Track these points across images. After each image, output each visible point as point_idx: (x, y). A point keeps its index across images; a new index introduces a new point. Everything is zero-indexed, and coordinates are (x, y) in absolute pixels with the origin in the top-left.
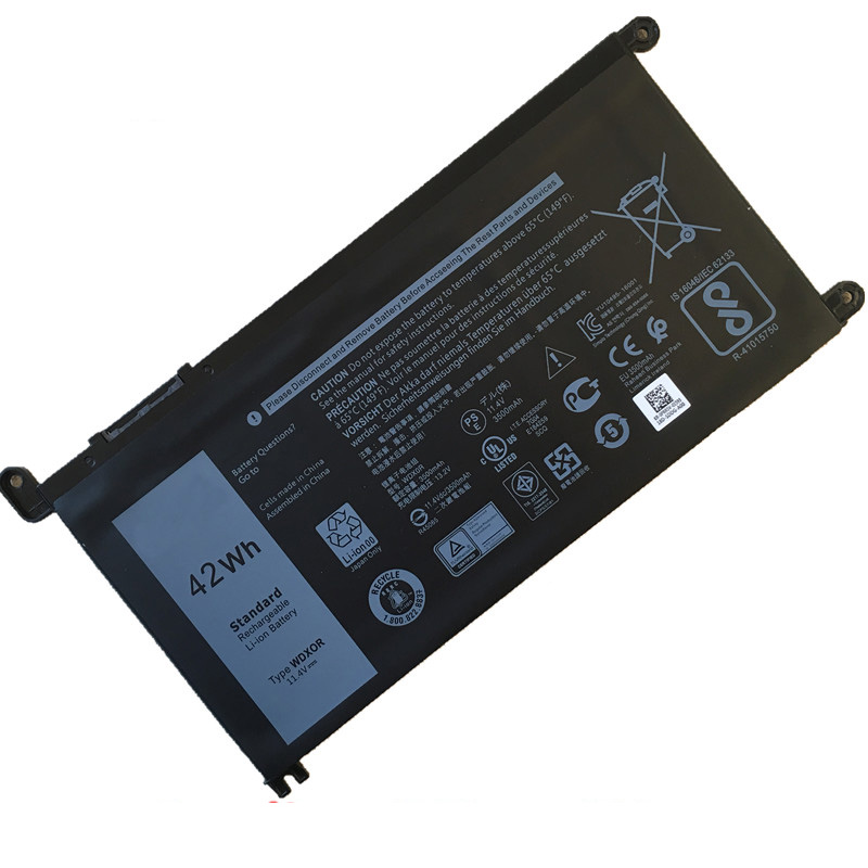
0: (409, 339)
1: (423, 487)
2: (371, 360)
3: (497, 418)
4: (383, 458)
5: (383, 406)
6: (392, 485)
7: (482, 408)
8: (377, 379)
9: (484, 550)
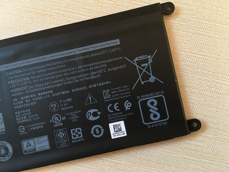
0: (46, 70)
1: (28, 120)
2: (31, 71)
3: (63, 109)
4: (20, 104)
5: (28, 87)
6: (18, 114)
7: (59, 103)
8: (30, 78)
9: (37, 150)
